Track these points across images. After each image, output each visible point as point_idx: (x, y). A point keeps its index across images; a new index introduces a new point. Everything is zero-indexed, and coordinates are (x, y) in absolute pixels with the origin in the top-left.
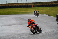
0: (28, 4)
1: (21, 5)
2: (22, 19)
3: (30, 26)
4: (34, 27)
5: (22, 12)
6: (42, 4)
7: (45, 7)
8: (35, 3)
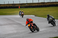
0: (15, 5)
1: (8, 6)
2: (8, 19)
3: (29, 25)
4: (33, 25)
5: (9, 13)
6: (28, 5)
7: (32, 8)
8: (22, 4)
